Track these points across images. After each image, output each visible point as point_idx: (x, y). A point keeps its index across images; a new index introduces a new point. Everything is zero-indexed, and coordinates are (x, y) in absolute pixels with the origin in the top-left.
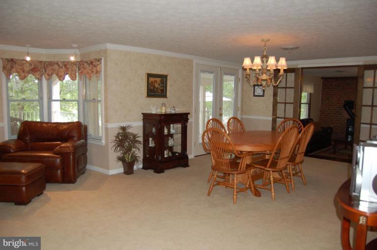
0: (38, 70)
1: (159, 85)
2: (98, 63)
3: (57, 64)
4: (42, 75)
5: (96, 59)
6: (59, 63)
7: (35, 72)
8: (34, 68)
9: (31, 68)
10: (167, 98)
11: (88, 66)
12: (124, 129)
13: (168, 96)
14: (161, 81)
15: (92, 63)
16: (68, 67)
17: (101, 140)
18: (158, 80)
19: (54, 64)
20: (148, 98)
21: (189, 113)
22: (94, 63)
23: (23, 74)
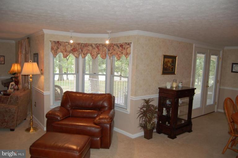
0: (77, 50)
1: (171, 64)
2: (128, 46)
3: (91, 45)
4: (79, 54)
5: (126, 43)
6: (93, 45)
7: (74, 52)
8: (74, 49)
9: (71, 49)
10: (175, 74)
11: (118, 48)
12: (147, 102)
13: (176, 73)
14: (172, 61)
15: (121, 46)
16: (100, 48)
17: (127, 109)
18: (170, 60)
19: (89, 45)
20: (163, 75)
21: (196, 89)
22: (124, 46)
23: (65, 54)
